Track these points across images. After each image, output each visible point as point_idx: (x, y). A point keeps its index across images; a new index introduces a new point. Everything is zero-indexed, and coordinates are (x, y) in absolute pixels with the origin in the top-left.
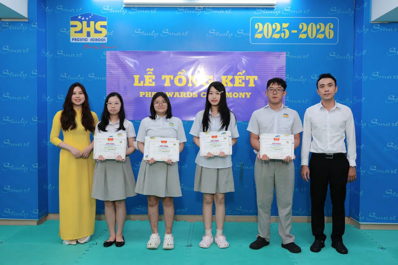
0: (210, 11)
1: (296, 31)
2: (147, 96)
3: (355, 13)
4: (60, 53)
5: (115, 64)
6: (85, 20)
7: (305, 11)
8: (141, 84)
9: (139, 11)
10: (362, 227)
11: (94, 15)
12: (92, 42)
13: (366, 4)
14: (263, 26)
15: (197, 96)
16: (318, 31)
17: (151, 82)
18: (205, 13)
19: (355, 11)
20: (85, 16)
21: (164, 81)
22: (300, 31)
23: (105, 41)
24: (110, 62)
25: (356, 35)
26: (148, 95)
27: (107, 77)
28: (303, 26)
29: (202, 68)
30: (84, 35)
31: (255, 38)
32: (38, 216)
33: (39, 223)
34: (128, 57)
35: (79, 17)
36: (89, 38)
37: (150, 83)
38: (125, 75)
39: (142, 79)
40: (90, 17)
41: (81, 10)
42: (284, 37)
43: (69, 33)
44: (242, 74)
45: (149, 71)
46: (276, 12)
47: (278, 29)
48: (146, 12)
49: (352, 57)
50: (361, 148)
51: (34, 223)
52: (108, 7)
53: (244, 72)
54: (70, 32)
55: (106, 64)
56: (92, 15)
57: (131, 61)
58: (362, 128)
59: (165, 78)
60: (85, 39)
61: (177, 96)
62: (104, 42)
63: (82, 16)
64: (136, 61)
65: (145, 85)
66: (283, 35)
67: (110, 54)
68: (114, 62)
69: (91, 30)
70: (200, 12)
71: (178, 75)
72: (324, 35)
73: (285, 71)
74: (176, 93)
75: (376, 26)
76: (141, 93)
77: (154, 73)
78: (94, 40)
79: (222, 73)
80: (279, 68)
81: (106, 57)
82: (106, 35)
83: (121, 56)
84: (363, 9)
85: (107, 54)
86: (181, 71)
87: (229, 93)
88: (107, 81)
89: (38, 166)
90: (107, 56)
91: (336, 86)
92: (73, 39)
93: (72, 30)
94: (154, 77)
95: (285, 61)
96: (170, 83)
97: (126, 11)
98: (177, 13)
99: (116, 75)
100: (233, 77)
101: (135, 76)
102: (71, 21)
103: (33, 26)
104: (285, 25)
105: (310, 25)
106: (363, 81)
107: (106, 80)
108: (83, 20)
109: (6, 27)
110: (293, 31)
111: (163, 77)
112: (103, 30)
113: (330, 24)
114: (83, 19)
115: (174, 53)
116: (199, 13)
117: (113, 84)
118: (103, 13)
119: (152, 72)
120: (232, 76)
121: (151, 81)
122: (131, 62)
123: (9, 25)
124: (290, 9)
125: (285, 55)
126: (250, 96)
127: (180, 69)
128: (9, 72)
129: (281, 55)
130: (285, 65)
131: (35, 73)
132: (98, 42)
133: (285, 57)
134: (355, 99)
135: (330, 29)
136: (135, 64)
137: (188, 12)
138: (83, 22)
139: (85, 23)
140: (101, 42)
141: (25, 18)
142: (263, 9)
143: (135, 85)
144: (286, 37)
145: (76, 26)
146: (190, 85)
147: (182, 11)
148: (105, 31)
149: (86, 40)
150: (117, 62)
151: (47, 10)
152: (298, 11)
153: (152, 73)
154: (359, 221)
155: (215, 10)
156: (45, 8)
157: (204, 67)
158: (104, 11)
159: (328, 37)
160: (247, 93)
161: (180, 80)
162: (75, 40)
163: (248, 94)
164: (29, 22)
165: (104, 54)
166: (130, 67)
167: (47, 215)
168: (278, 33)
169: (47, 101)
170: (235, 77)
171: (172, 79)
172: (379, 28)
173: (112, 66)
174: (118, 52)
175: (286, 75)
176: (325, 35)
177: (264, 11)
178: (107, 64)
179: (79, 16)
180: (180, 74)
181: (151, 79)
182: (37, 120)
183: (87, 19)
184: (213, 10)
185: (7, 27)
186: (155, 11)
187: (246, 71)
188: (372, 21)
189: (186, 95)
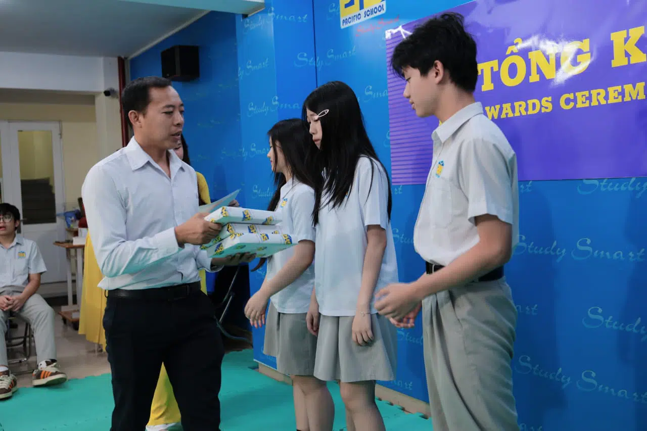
15: (550, 108)
61: (507, 114)
71: (508, 56)
74: (504, 106)
87: (634, 87)
96: (492, 82)
120: (643, 28)
146: (534, 78)
161: (513, 70)
171: (496, 69)
180: (512, 54)
189: (526, 109)
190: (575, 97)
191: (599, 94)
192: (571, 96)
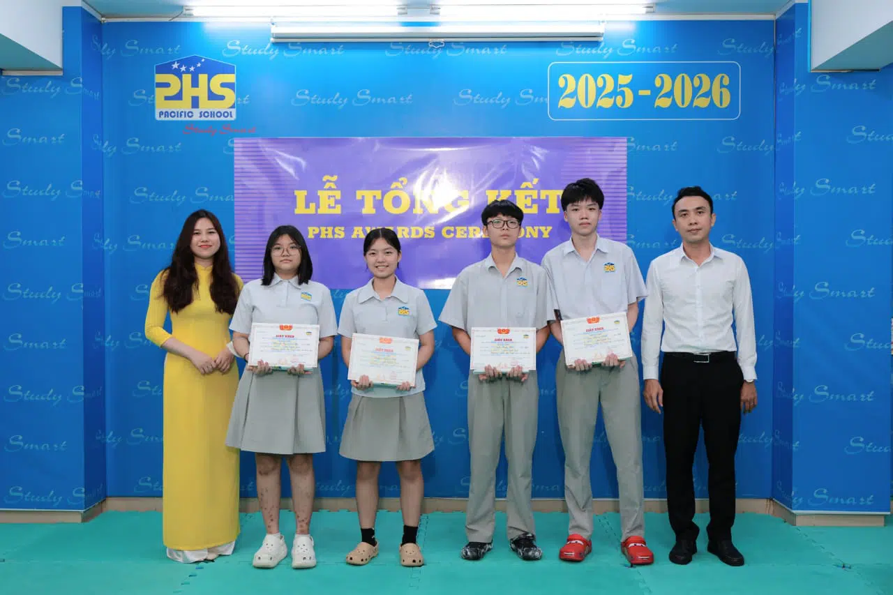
0: (461, 49)
1: (648, 93)
2: (323, 236)
3: (775, 51)
4: (134, 144)
5: (253, 166)
6: (187, 72)
7: (667, 48)
8: (312, 210)
9: (304, 52)
10: (799, 521)
11: (206, 60)
12: (203, 119)
13: (798, 31)
14: (577, 80)
15: (433, 235)
16: (696, 90)
17: (333, 205)
18: (448, 53)
19: (776, 47)
20: (189, 62)
21: (362, 203)
22: (656, 91)
23: (231, 116)
24: (241, 162)
25: (779, 100)
26: (327, 235)
27: (235, 195)
28: (664, 81)
29: (445, 173)
30: (185, 105)
31: (559, 106)
32: (83, 501)
33: (85, 519)
34: (282, 151)
35: (175, 66)
36: (196, 112)
37: (330, 207)
38: (274, 191)
39: (312, 198)
40: (199, 65)
41: (177, 51)
42: (623, 104)
43: (153, 100)
44: (531, 186)
45: (328, 181)
46: (605, 52)
47: (610, 87)
48: (320, 52)
49: (772, 147)
50: (794, 346)
51: (75, 518)
52: (238, 42)
53: (536, 181)
54: (154, 97)
55: (233, 168)
56: (203, 60)
57: (289, 159)
58: (796, 301)
59: (363, 197)
60: (189, 112)
62: (229, 119)
63: (181, 62)
64: (299, 159)
65: (320, 211)
66: (619, 99)
67: (240, 145)
68: (250, 162)
69: (201, 92)
70: (439, 51)
71: (393, 190)
72: (709, 99)
73: (625, 178)
75: (823, 79)
76: (310, 229)
77: (339, 184)
78: (206, 114)
79: (487, 185)
80: (612, 172)
81: (233, 151)
82: (234, 104)
83: (267, 149)
84: (793, 41)
85: (235, 145)
86: (398, 181)
88: (235, 204)
89: (85, 391)
90: (235, 149)
91: (712, 212)
92: (161, 113)
93: (160, 93)
94: (338, 194)
95: (626, 157)
96: (374, 207)
97: (277, 52)
98: (387, 54)
99: (256, 191)
100: (513, 193)
101: (297, 193)
102: (157, 73)
103: (73, 85)
104: (624, 79)
105: (679, 79)
106: (796, 198)
107: (233, 203)
108: (184, 72)
109: (16, 89)
110: (642, 93)
111: (359, 194)
112: (227, 92)
113: (723, 77)
114: (183, 69)
115: (382, 142)
116: (437, 54)
117: (248, 210)
118: (225, 55)
119: (335, 182)
120: (510, 191)
121: (332, 202)
122: (289, 162)
123: (22, 83)
124: (635, 44)
125: (626, 145)
126: (550, 234)
127: (395, 177)
128: (22, 186)
129: (617, 145)
130: (625, 165)
131: (77, 187)
132: (216, 119)
133: (626, 149)
134: (779, 240)
135: (722, 86)
136: (297, 166)
137: (412, 52)
138: (184, 76)
139: (187, 78)
140: (222, 118)
141: (56, 68)
142: (576, 44)
143: (297, 211)
144: (627, 105)
145: (167, 85)
146: (418, 210)
147: (400, 50)
148: (230, 96)
149: (190, 114)
150: (256, 162)
151: (105, 51)
152: (651, 50)
153: (333, 186)
154: (791, 508)
155: (471, 48)
156: (99, 46)
157: (448, 172)
158: (228, 51)
159: (717, 103)
160: (543, 228)
161: (397, 201)
162: (167, 114)
163: (546, 230)
164: (66, 75)
165: (230, 144)
166: (286, 172)
167: (104, 500)
168: (609, 95)
169: (105, 248)
170: (517, 193)
171: (379, 198)
172: (829, 83)
173: (246, 170)
174: (260, 141)
175: (627, 189)
176: (712, 101)
177: (577, 48)
178: (235, 166)
179: (174, 63)
180: (397, 188)
181: (332, 200)
182: (82, 291)
183: (192, 69)
184: (466, 48)
185: (18, 88)
186: (341, 51)
187: (540, 181)
188: (812, 68)
189: (410, 233)
190: (455, 230)
191: (475, 230)
192: (452, 229)
